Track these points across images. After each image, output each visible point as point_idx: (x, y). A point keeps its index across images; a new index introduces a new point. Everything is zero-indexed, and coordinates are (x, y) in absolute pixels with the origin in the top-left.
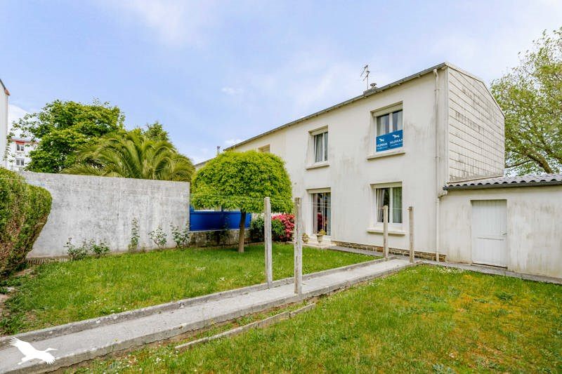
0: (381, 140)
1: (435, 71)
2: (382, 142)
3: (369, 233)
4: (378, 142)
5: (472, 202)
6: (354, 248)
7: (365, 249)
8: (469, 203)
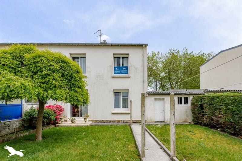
0: (117, 69)
1: (144, 45)
2: (117, 70)
3: (113, 114)
4: (115, 70)
5: (155, 99)
6: (104, 122)
7: (110, 122)
8: (154, 99)
